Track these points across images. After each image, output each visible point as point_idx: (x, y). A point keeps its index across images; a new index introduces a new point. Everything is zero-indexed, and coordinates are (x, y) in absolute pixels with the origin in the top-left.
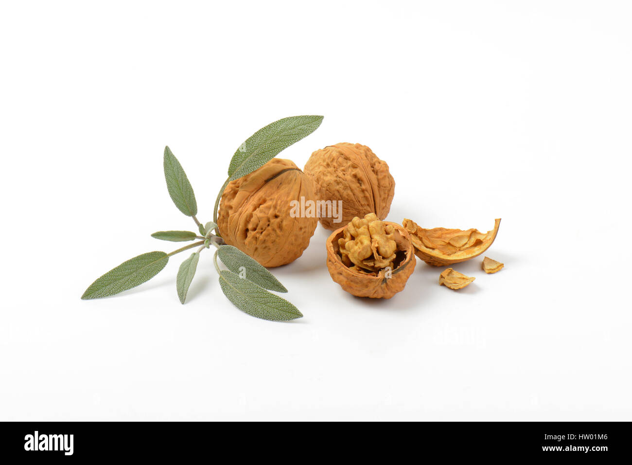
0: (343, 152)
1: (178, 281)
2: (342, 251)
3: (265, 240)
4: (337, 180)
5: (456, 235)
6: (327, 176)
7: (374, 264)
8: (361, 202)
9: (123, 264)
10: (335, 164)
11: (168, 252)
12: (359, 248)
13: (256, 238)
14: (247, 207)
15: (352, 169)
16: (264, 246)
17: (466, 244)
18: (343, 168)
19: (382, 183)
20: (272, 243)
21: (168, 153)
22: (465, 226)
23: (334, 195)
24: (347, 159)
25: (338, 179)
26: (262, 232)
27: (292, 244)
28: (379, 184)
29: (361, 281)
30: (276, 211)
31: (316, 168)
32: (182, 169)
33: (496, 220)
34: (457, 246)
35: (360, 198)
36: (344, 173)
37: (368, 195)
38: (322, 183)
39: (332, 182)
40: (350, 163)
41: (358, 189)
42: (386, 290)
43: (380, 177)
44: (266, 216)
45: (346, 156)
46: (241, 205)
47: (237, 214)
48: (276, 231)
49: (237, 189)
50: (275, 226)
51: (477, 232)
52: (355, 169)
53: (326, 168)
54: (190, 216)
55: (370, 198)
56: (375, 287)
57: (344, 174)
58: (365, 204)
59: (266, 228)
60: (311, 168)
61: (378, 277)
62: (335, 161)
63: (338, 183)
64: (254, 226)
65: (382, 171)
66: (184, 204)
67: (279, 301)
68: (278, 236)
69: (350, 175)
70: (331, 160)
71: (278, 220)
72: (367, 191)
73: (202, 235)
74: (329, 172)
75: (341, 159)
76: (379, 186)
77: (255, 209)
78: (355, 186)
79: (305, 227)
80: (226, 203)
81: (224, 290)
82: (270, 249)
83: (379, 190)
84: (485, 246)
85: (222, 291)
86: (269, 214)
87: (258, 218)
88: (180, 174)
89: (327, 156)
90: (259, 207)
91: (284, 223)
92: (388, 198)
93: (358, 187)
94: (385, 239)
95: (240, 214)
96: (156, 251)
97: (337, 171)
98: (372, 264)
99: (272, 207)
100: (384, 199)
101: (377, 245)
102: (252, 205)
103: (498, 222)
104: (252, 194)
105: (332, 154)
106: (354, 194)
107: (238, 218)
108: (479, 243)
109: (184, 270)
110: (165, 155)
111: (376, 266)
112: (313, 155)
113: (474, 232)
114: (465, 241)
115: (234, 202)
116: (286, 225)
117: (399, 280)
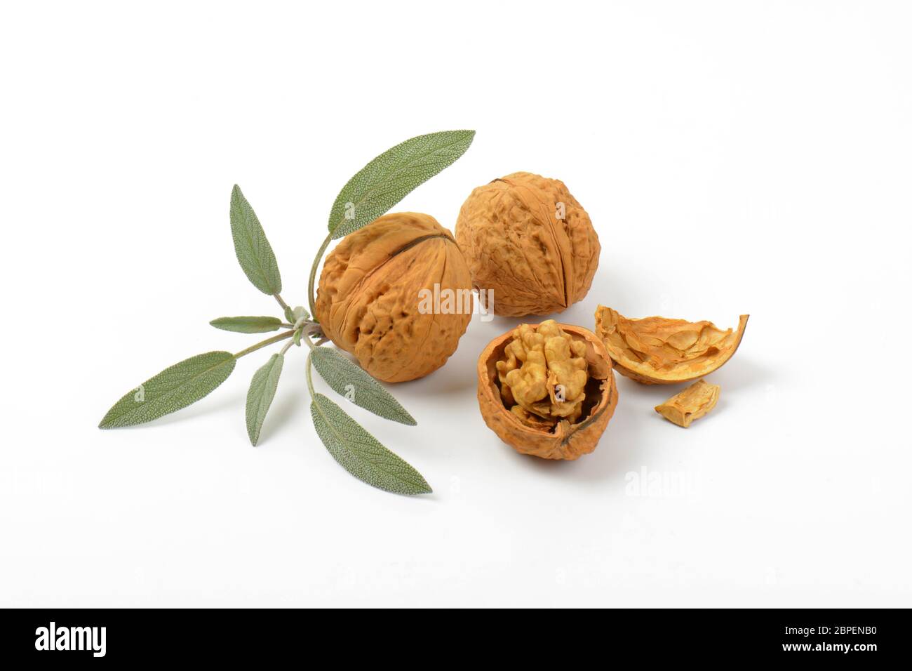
0: (520, 197)
1: (249, 405)
2: (501, 379)
3: (384, 351)
4: (507, 245)
5: (680, 329)
6: (492, 235)
7: (551, 411)
8: (543, 281)
9: (164, 371)
10: (506, 217)
11: (234, 353)
12: (528, 385)
13: (372, 345)
14: (360, 295)
15: (532, 226)
16: (383, 357)
17: (694, 345)
18: (518, 225)
19: (579, 249)
20: (397, 353)
21: (237, 194)
22: (694, 315)
23: (501, 267)
24: (524, 208)
25: (509, 243)
26: (380, 338)
27: (429, 354)
28: (574, 251)
29: (529, 438)
30: (404, 307)
31: (478, 219)
32: (258, 223)
33: (741, 318)
34: (681, 348)
35: (542, 275)
36: (519, 232)
37: (555, 271)
38: (484, 247)
39: (499, 247)
40: (529, 217)
41: (538, 260)
42: (568, 452)
43: (576, 240)
44: (387, 314)
45: (524, 204)
46: (350, 289)
47: (344, 303)
48: (402, 337)
49: (346, 263)
50: (402, 331)
51: (713, 326)
52: (537, 226)
53: (491, 222)
54: (270, 294)
55: (557, 275)
56: (551, 449)
57: (519, 235)
58: (549, 284)
59: (386, 332)
60: (469, 217)
61: (555, 435)
62: (506, 212)
63: (509, 250)
64: (369, 328)
65: (580, 231)
66: (262, 276)
67: (397, 464)
68: (405, 345)
69: (529, 237)
70: (501, 209)
71: (406, 320)
72: (553, 264)
73: (290, 321)
74: (496, 231)
75: (515, 210)
76: (574, 255)
77: (371, 300)
78: (535, 256)
79: (450, 329)
80: (329, 284)
81: (316, 425)
82: (392, 362)
83: (573, 261)
84: (721, 359)
85: (314, 426)
86: (393, 311)
87: (375, 317)
88: (255, 230)
89: (494, 202)
90: (377, 297)
91: (416, 326)
92: (586, 273)
93: (540, 258)
94: (569, 367)
95: (349, 304)
96: (215, 350)
97: (508, 228)
98: (547, 411)
99: (397, 301)
100: (581, 275)
101: (555, 382)
102: (367, 294)
103: (744, 319)
104: (368, 274)
105: (502, 199)
106: (532, 270)
107: (346, 309)
108: (713, 352)
109: (258, 385)
110: (232, 198)
111: (553, 414)
112: (474, 194)
113: (707, 328)
114: (693, 340)
115: (340, 284)
116: (418, 329)
117: (588, 438)
